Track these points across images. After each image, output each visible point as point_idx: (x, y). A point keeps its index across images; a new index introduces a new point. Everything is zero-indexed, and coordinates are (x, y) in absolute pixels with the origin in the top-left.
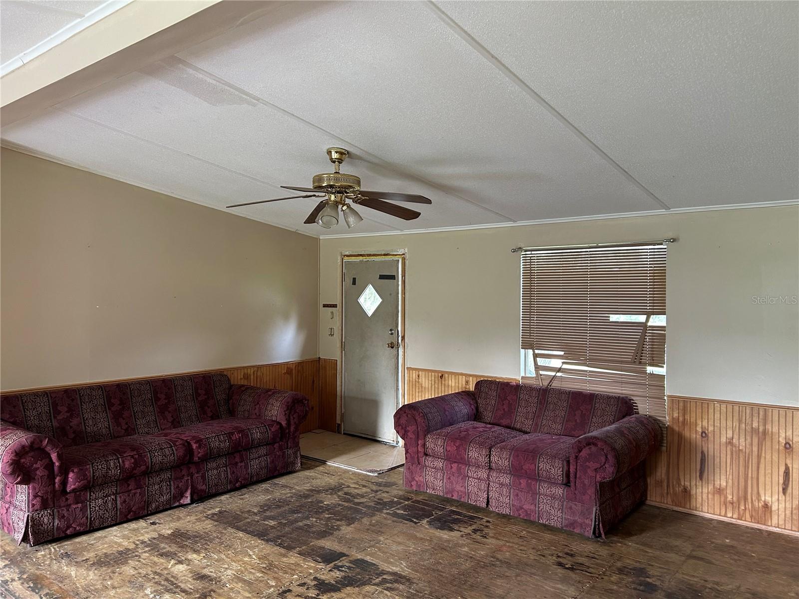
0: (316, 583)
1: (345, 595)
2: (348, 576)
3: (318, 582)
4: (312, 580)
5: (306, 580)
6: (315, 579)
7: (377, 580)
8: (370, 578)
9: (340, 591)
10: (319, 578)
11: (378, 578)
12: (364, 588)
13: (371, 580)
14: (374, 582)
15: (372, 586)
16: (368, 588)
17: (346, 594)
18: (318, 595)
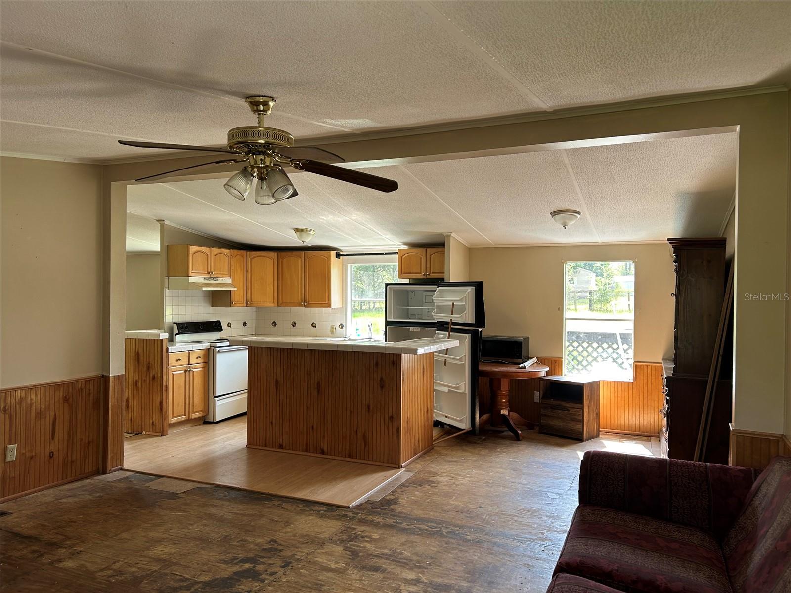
0: (260, 577)
1: (228, 569)
2: (228, 588)
3: (259, 578)
4: (266, 579)
5: (272, 578)
6: (263, 581)
7: (196, 587)
8: (204, 588)
9: (234, 573)
10: (259, 582)
11: (195, 590)
12: (211, 578)
13: (203, 587)
14: (200, 585)
15: (202, 580)
16: (205, 578)
17: (227, 571)
18: (254, 567)
